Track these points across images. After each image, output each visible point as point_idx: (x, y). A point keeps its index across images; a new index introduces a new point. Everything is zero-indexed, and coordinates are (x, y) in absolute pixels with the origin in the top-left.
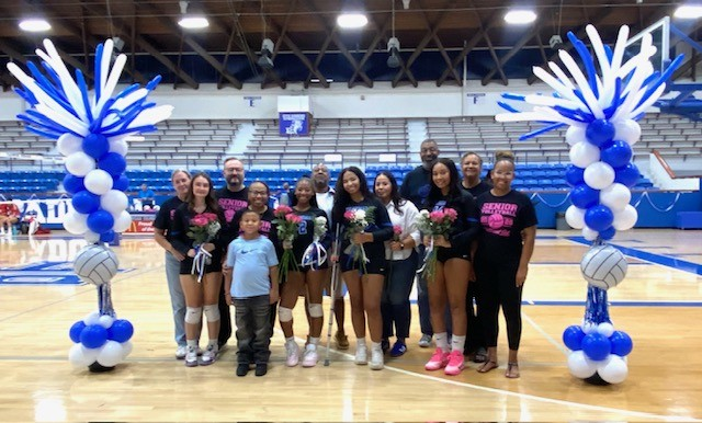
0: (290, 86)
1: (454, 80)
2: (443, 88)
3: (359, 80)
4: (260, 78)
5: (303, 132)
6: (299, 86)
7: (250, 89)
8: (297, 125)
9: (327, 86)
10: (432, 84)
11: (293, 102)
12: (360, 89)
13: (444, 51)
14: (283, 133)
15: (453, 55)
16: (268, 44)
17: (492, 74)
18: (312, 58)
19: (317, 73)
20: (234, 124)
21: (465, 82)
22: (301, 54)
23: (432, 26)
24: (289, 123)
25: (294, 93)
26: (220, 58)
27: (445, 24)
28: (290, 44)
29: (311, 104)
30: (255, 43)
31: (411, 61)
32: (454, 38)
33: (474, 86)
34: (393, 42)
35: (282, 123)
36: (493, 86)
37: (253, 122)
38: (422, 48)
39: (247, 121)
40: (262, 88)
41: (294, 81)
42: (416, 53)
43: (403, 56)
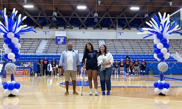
0: (59, 28)
1: (114, 28)
2: (110, 30)
3: (83, 27)
4: (49, 25)
5: (64, 43)
6: (63, 28)
7: (45, 28)
8: (62, 41)
9: (72, 28)
10: (107, 28)
11: (60, 33)
12: (83, 30)
13: (111, 18)
14: (57, 43)
15: (114, 20)
16: (55, 14)
17: (125, 26)
18: (67, 19)
19: (69, 24)
21: (117, 28)
22: (64, 18)
23: (107, 10)
24: (59, 40)
25: (60, 30)
26: (36, 18)
27: (112, 10)
28: (60, 14)
29: (67, 34)
30: (50, 13)
31: (100, 21)
32: (113, 14)
33: (120, 30)
34: (96, 15)
35: (57, 40)
36: (126, 30)
37: (46, 39)
38: (104, 17)
39: (44, 39)
40: (50, 28)
41: (61, 26)
42: (102, 18)
43: (99, 19)
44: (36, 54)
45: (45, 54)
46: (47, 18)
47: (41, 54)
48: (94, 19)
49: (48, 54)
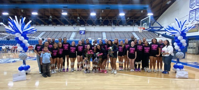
0: (81, 26)
1: (110, 25)
2: (108, 26)
3: (94, 25)
4: (76, 24)
5: (84, 34)
6: (83, 26)
7: (74, 26)
8: (83, 32)
9: (88, 26)
10: (107, 26)
11: (82, 28)
12: (94, 26)
13: (109, 20)
14: (80, 34)
15: (110, 20)
16: (79, 18)
17: (117, 24)
18: (86, 20)
19: (86, 23)
20: (71, 32)
21: (112, 25)
22: (84, 20)
23: (107, 16)
24: (81, 32)
25: (82, 27)
26: (69, 20)
27: (110, 15)
28: (81, 17)
29: (85, 29)
30: (76, 17)
31: (103, 21)
32: (110, 18)
33: (114, 26)
34: (101, 18)
35: (80, 32)
36: (117, 26)
37: (75, 32)
38: (105, 19)
39: (74, 32)
40: (77, 26)
41: (82, 25)
42: (104, 20)
43: (102, 20)
44: (70, 40)
45: (74, 40)
46: (75, 20)
47: (73, 40)
48: (100, 20)
49: (76, 40)
